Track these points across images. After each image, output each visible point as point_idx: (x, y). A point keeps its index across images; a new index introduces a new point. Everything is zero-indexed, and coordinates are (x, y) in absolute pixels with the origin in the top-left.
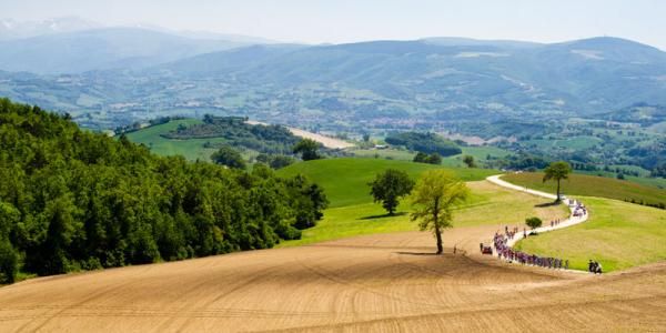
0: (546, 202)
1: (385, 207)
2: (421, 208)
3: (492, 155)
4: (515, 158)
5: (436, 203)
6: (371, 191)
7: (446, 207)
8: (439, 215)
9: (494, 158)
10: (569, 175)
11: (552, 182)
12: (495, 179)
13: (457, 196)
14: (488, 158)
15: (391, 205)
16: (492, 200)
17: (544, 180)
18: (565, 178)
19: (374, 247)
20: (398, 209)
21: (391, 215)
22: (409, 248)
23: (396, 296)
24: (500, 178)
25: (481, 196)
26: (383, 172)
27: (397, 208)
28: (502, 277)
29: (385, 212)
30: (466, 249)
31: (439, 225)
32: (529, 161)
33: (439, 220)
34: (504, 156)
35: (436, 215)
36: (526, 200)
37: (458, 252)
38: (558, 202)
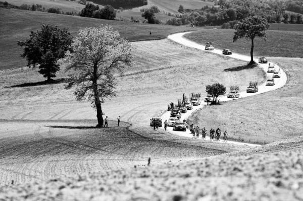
0: (237, 65)
1: (41, 72)
2: (77, 73)
3: (185, 7)
4: (214, 10)
5: (96, 68)
6: (23, 52)
7: (107, 72)
8: (98, 82)
9: (188, 10)
10: (266, 32)
11: (245, 41)
12: (178, 37)
13: (120, 58)
14: (181, 10)
15: (49, 70)
16: (173, 63)
17: (235, 39)
18: (261, 35)
19: (23, 121)
20: (58, 75)
21: (50, 82)
22: (66, 121)
23: (33, 174)
24: (184, 36)
25: (160, 59)
26: (38, 30)
27: (57, 73)
28: (164, 152)
29: (42, 78)
30: (132, 121)
31: (99, 94)
32: (230, 13)
33: (99, 88)
34: (200, 7)
35: (95, 81)
36: (213, 63)
37: (121, 125)
38: (252, 65)
